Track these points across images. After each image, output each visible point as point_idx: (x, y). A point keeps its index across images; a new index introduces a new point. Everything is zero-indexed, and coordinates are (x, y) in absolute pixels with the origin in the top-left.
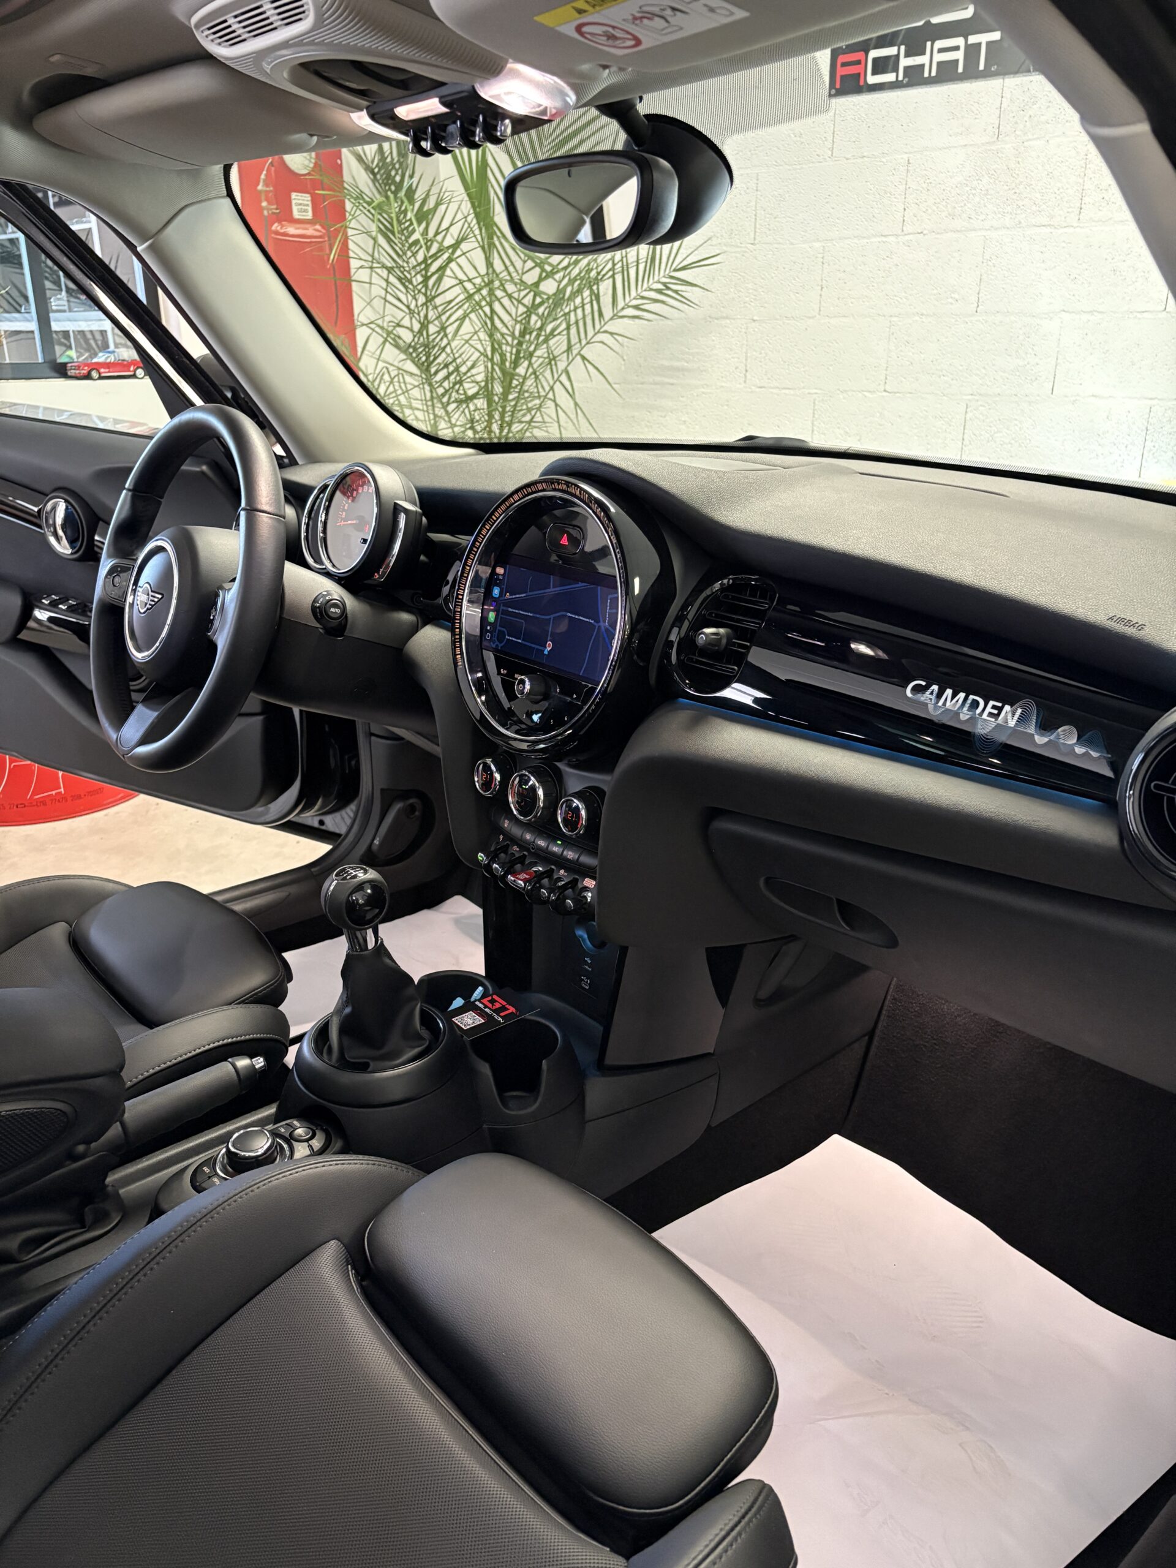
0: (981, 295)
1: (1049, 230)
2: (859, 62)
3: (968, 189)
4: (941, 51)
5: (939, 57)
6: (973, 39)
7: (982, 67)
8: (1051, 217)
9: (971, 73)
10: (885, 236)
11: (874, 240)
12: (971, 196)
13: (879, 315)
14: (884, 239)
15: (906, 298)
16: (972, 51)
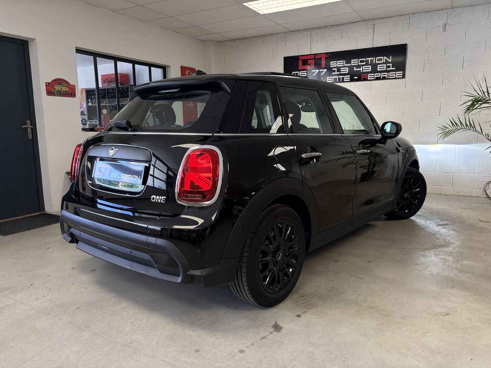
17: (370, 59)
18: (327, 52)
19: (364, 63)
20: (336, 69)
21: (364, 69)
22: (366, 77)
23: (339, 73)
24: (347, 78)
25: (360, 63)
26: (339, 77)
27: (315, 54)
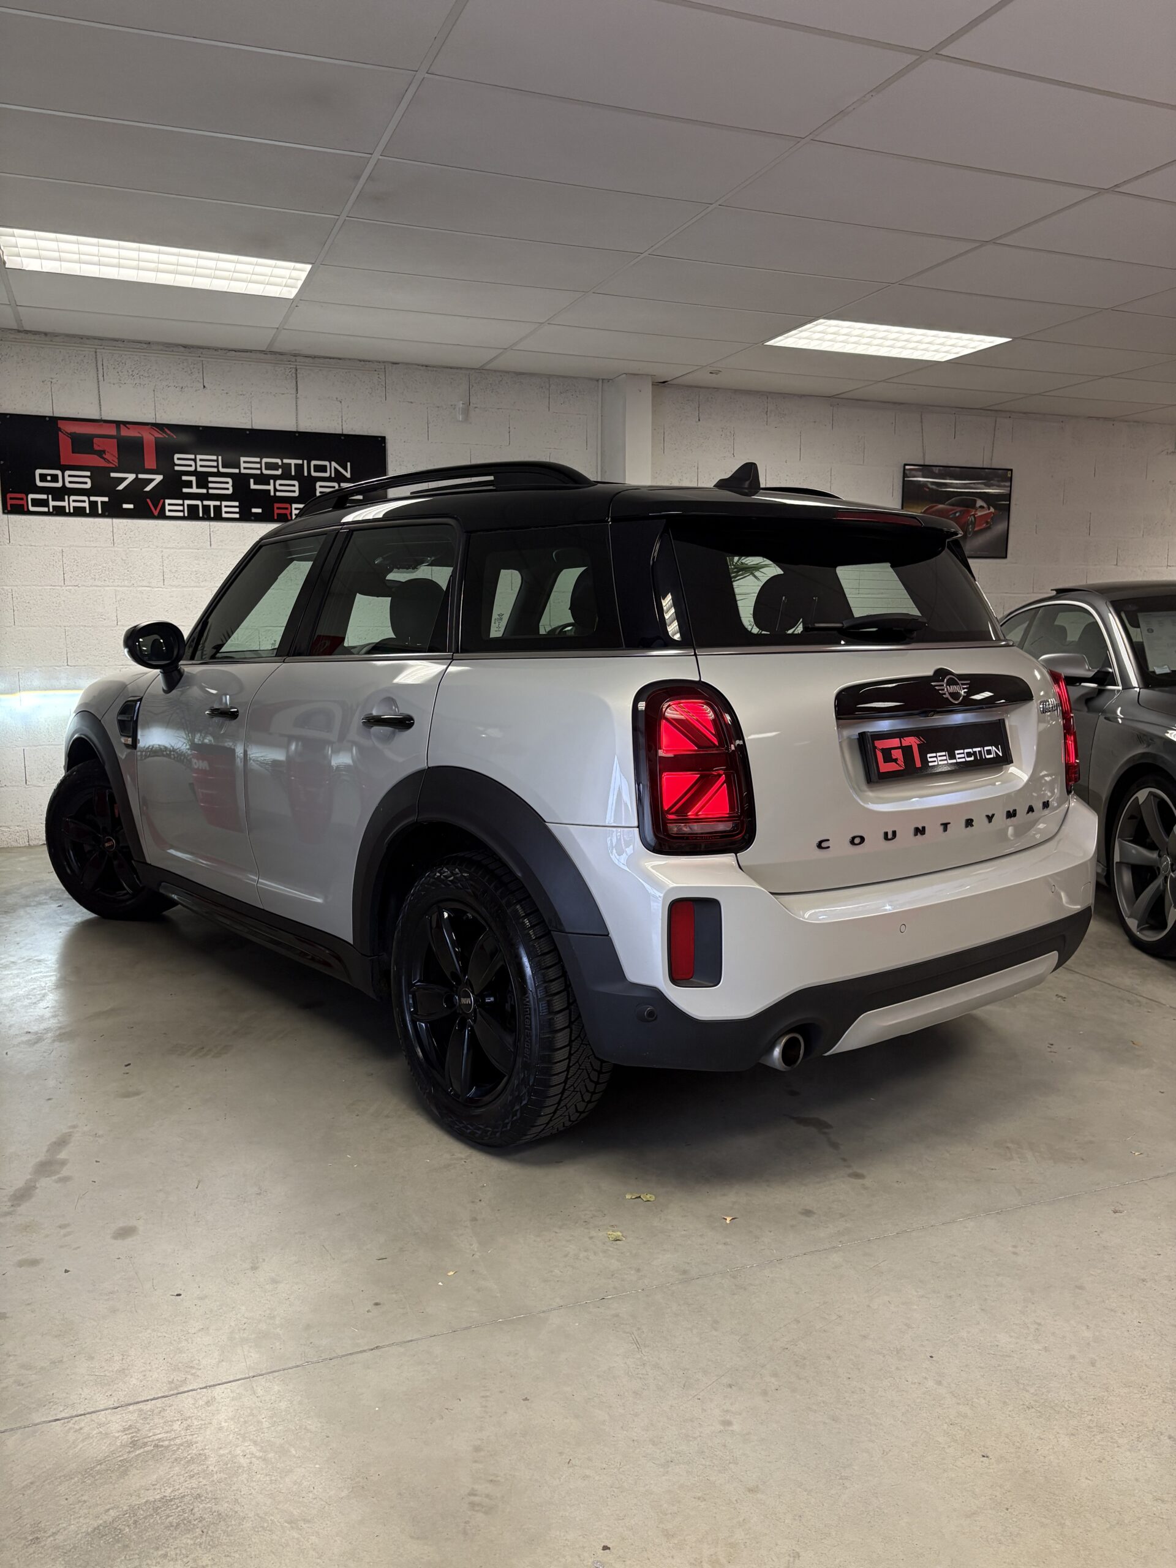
0: (118, 617)
1: (149, 589)
2: (22, 499)
3: (100, 567)
4: (74, 501)
5: (73, 504)
6: (93, 499)
7: (100, 512)
8: (149, 583)
9: (93, 513)
10: (54, 586)
11: (46, 587)
12: (104, 571)
13: (57, 626)
14: (54, 588)
15: (73, 617)
16: (93, 504)
17: (293, 462)
18: (158, 422)
19: (279, 472)
20: (193, 479)
21: (278, 488)
22: (288, 512)
23: (204, 491)
24: (230, 508)
25: (266, 469)
26: (206, 503)
27: (118, 424)
